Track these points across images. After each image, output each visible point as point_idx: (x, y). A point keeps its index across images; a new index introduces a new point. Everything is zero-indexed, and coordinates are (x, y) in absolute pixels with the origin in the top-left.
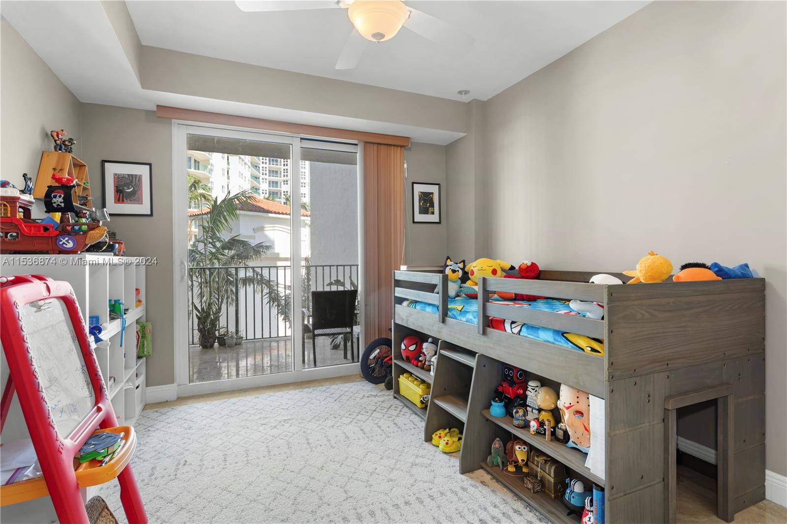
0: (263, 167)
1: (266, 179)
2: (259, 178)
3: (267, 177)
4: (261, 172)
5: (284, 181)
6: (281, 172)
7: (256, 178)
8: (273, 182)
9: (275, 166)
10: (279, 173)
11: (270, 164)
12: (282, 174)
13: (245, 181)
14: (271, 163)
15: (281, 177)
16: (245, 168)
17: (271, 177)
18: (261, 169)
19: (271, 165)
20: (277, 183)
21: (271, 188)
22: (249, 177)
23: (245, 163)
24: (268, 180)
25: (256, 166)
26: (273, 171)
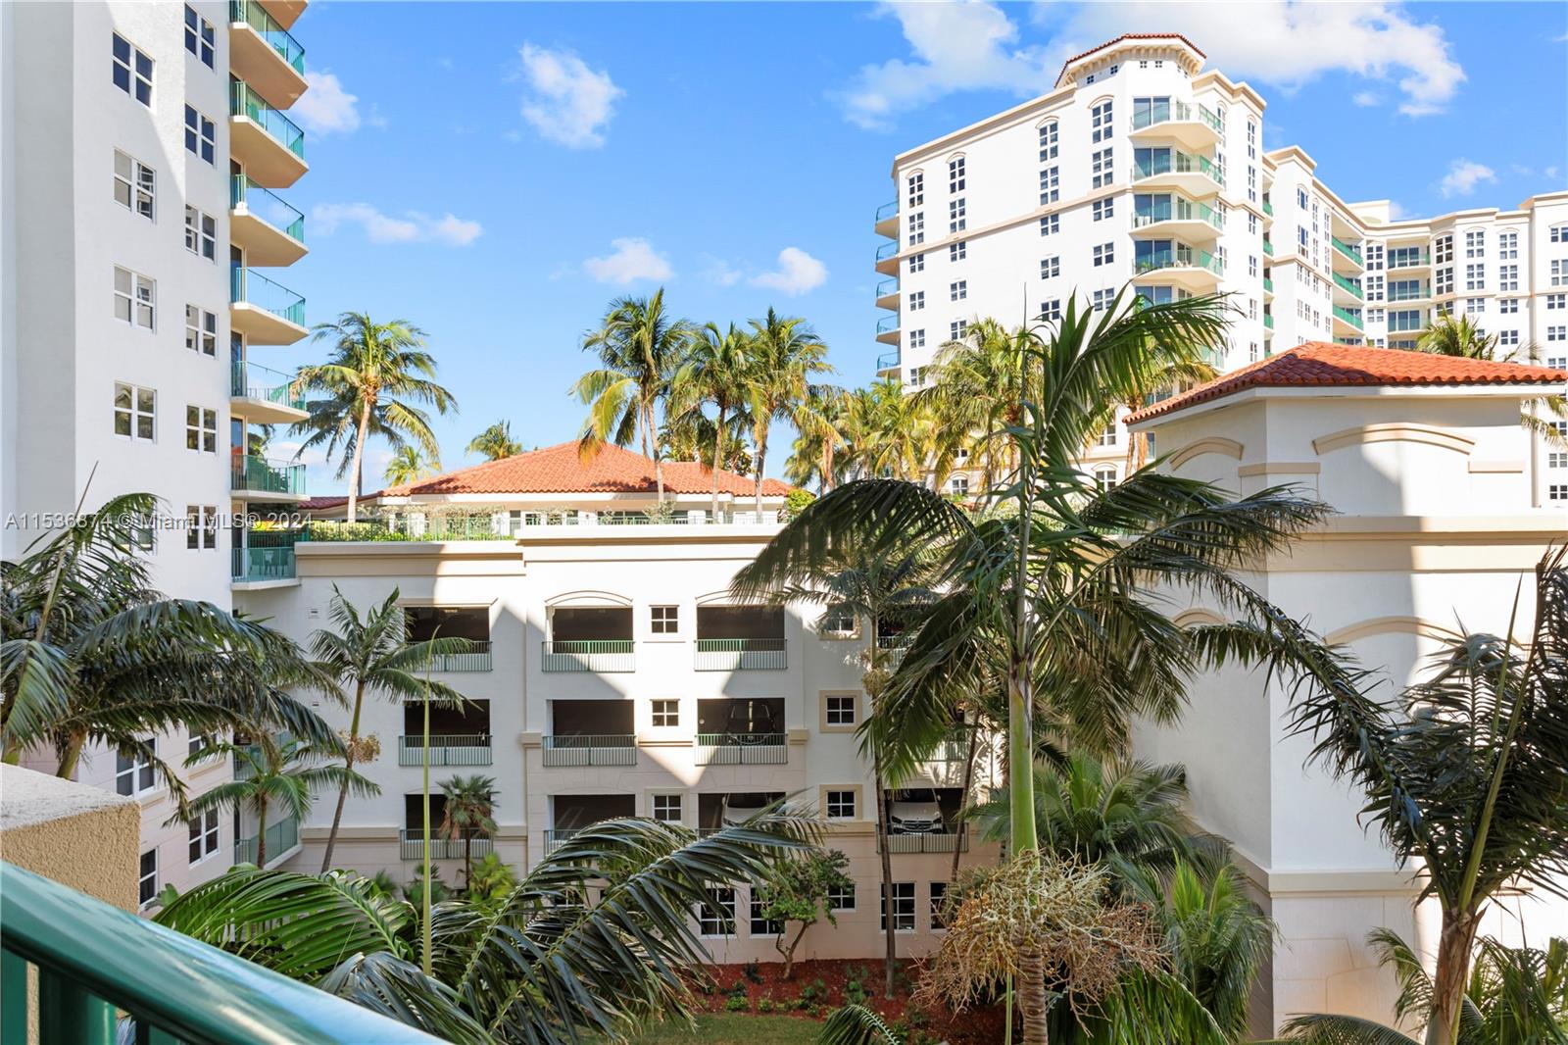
0: (1370, 279)
1: (1380, 311)
2: (1358, 311)
3: (1384, 303)
4: (1365, 291)
5: (1439, 306)
6: (1429, 281)
7: (1350, 311)
8: (1403, 315)
9: (1409, 267)
10: (1422, 284)
11: (1391, 266)
12: (1434, 285)
13: (1317, 324)
14: (1397, 263)
15: (1429, 296)
16: (1316, 289)
17: (1397, 302)
18: (1364, 284)
19: (1397, 268)
20: (1415, 314)
21: (1397, 332)
22: (1326, 309)
23: (1317, 278)
24: (1385, 312)
25: (1351, 280)
26: (1403, 285)
